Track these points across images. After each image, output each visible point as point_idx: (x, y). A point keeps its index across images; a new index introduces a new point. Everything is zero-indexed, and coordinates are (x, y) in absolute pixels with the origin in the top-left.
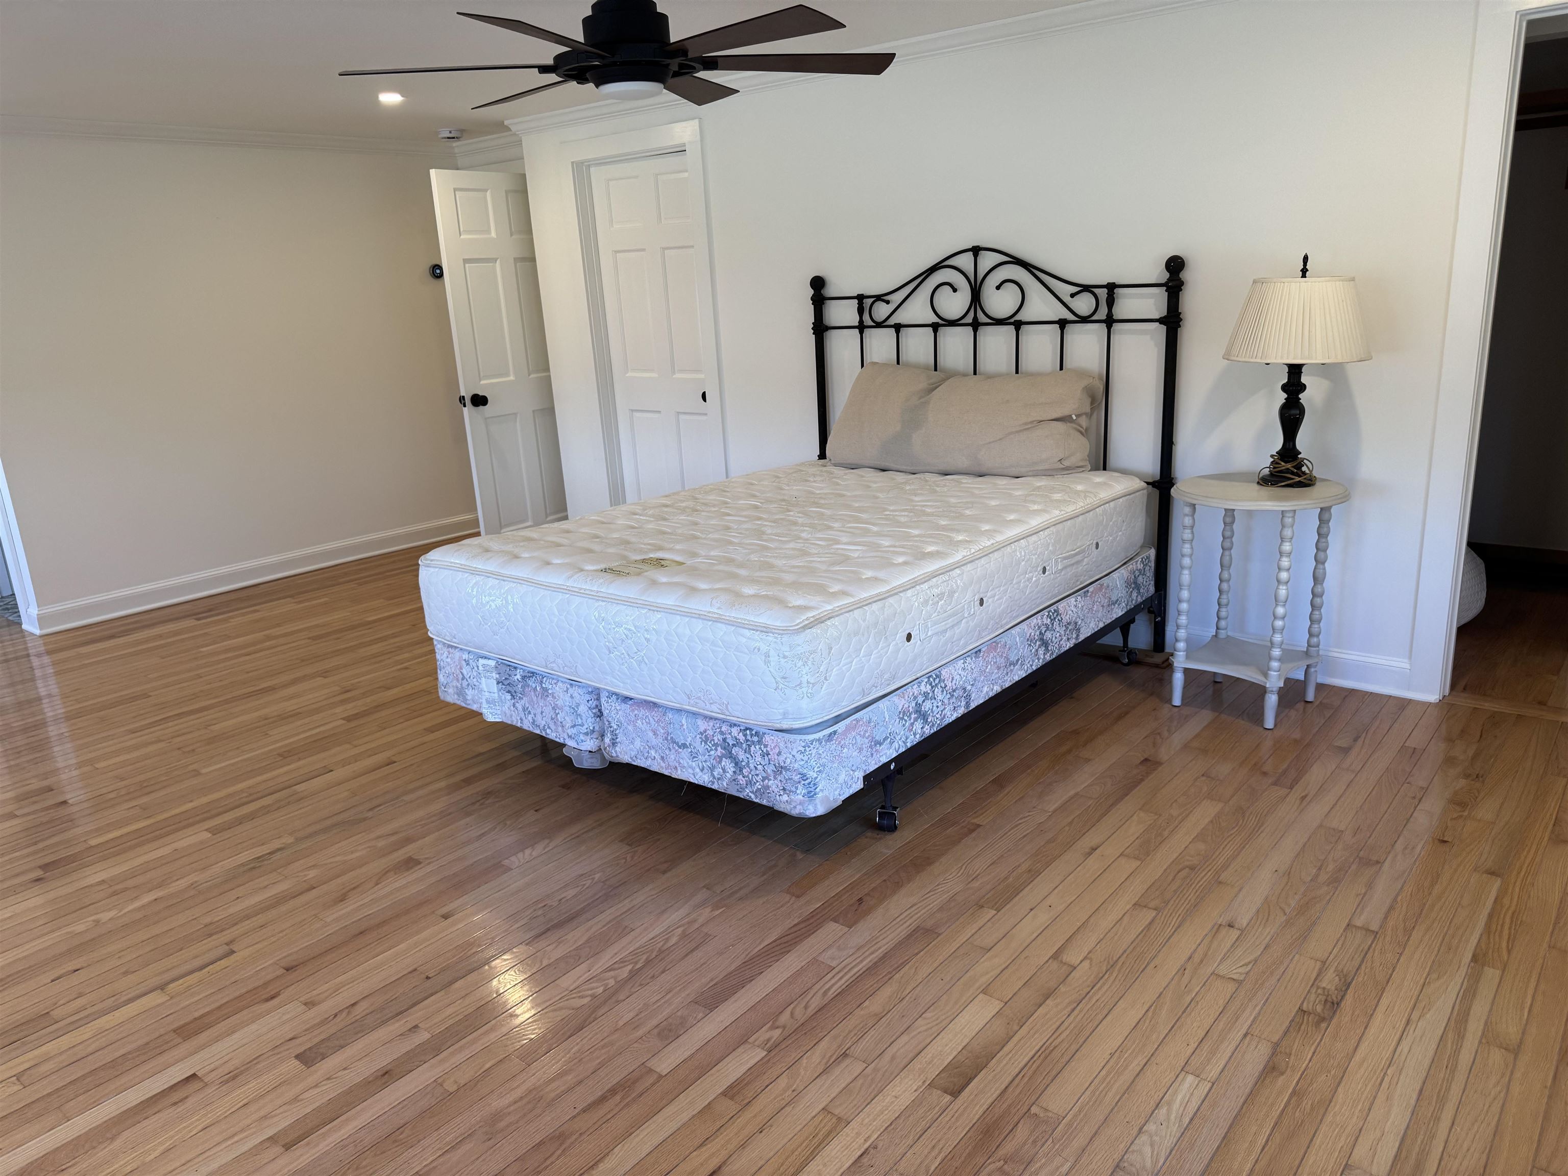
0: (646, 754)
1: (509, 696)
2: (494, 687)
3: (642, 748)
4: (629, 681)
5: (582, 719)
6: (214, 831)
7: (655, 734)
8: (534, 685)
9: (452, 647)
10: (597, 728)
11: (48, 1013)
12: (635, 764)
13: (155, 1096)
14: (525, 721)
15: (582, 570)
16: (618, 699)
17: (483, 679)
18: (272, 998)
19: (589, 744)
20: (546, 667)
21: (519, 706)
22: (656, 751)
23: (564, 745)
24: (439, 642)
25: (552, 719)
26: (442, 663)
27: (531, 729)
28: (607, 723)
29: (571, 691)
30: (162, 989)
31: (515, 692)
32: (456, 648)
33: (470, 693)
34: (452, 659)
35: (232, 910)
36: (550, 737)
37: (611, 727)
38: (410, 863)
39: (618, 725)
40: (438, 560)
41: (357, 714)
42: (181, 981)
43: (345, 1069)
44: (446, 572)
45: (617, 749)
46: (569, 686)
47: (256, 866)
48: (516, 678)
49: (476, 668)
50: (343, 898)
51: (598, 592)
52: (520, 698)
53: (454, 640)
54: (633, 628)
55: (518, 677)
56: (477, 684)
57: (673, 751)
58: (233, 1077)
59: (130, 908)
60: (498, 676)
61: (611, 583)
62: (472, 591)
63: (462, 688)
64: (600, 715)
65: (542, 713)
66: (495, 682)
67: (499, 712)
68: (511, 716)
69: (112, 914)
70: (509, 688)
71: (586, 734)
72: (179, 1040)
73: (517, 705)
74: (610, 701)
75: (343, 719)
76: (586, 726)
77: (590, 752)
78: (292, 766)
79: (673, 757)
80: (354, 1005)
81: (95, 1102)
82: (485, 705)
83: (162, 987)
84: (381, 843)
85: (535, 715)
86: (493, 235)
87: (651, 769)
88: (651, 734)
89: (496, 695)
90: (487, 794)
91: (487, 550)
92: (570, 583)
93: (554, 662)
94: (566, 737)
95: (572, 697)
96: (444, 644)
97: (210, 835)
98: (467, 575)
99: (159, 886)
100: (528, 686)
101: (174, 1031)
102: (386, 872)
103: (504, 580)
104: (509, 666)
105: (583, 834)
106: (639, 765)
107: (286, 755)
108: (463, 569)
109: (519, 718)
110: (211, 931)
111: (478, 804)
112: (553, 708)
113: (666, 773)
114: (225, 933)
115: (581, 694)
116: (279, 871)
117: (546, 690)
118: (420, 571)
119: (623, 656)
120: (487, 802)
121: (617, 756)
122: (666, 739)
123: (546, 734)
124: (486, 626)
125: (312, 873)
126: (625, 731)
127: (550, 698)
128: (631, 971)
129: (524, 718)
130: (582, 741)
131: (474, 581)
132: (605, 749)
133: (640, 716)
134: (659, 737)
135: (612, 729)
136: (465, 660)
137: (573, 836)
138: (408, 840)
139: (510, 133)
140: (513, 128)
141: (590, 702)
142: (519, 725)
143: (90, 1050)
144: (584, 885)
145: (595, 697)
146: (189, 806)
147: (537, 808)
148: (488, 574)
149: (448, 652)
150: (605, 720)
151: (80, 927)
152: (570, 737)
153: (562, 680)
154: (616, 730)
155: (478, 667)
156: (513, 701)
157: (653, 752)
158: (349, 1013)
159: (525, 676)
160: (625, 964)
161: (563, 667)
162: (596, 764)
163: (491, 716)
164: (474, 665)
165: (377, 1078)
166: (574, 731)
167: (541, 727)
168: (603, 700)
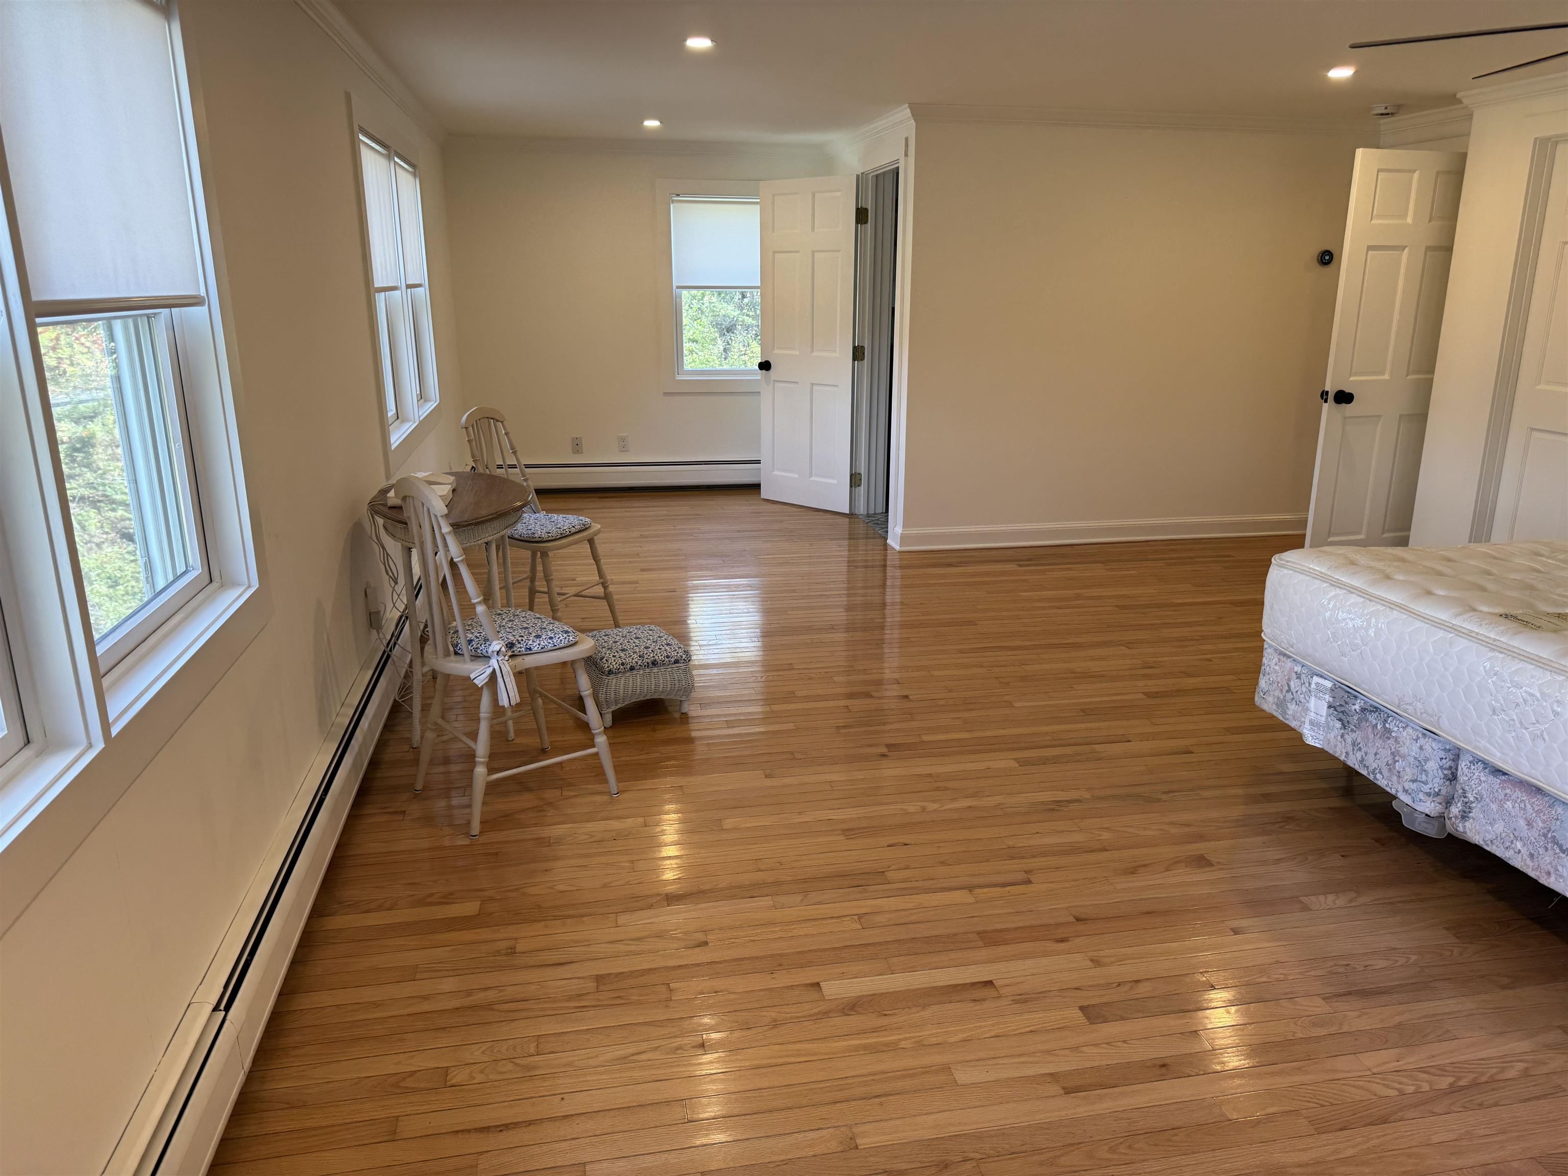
0: (1508, 844)
1: (1338, 725)
2: (1324, 710)
3: (1504, 835)
4: (1511, 754)
5: (1427, 776)
6: (1023, 763)
7: (1529, 824)
8: (1374, 722)
9: (1285, 655)
10: (1443, 792)
11: (883, 872)
12: (1488, 849)
13: (958, 985)
14: (1351, 756)
15: (1474, 610)
16: (1485, 768)
17: (1313, 698)
18: (1062, 940)
19: (1429, 807)
20: (1399, 707)
21: (1349, 739)
22: (1524, 845)
23: (1394, 797)
24: (1270, 646)
25: (1387, 764)
26: (1268, 669)
27: (1356, 767)
28: (1461, 791)
29: (1422, 741)
30: (970, 891)
31: (1348, 722)
32: (1289, 657)
33: (1292, 708)
34: (1281, 667)
35: (1032, 842)
36: (1379, 783)
37: (1465, 797)
38: (1201, 862)
39: (1477, 799)
40: (1294, 563)
41: (1157, 693)
42: (986, 890)
43: (1124, 1042)
44: (1301, 577)
45: (1467, 824)
46: (1420, 735)
47: (1054, 808)
48: (1353, 707)
49: (1307, 684)
50: (1133, 871)
51: (1495, 640)
52: (1352, 731)
53: (1291, 649)
54: (1538, 695)
55: (1357, 707)
56: (1303, 700)
57: (1550, 852)
58: (1024, 1000)
59: (949, 806)
60: (1331, 699)
61: (1517, 633)
62: (1329, 603)
63: (1285, 700)
64: (1452, 778)
65: (1376, 754)
66: (1326, 705)
67: (1321, 737)
68: (1335, 746)
69: (935, 806)
70: (1341, 715)
71: (1429, 794)
72: (981, 943)
73: (1346, 736)
74: (1473, 767)
75: (1144, 693)
76: (1430, 786)
77: (1427, 815)
78: (1093, 725)
79: (1548, 859)
80: (1137, 981)
81: (912, 967)
82: (1307, 725)
83: (971, 888)
84: (1174, 830)
85: (1366, 754)
86: (1409, 220)
87: (1510, 862)
88: (1522, 823)
89: (1323, 719)
90: (1288, 819)
91: (1353, 563)
92: (1457, 622)
93: (1411, 704)
94: (1400, 789)
95: (1421, 748)
96: (1276, 650)
97: (1018, 765)
98: (1325, 585)
99: (973, 796)
100: (1367, 720)
101: (978, 933)
102: (1176, 862)
103: (1370, 600)
104: (1348, 692)
105: (1399, 902)
106: (1493, 852)
107: (1087, 713)
108: (1323, 578)
109: (1344, 751)
110: (1013, 854)
111: (1277, 826)
112: (1392, 754)
113: (1532, 874)
114: (1024, 861)
115: (1435, 748)
116: (1074, 821)
117: (1389, 731)
118: (1270, 569)
119: (1512, 723)
120: (1287, 827)
121: (1465, 832)
122: (1545, 836)
123: (1375, 778)
124: (1336, 645)
125: (1106, 835)
126: (1485, 808)
127: (1391, 741)
128: (1451, 1085)
129: (1351, 753)
130: (1421, 800)
131: (1333, 594)
132: (1450, 819)
133: (1513, 797)
134: (1534, 830)
135: (1466, 800)
136: (1296, 673)
137: (1386, 901)
138: (1202, 838)
139: (1460, 106)
140: (1465, 101)
141: (1444, 761)
142: (1342, 758)
143: (913, 918)
144: (1397, 961)
145: (1452, 757)
146: (1003, 732)
147: (1344, 854)
148: (1352, 590)
149: (1279, 659)
150: (1458, 787)
151: (911, 808)
152: (1405, 791)
153: (1413, 726)
154: (1472, 802)
155: (1310, 684)
156: (1343, 731)
157: (1519, 845)
158: (1131, 988)
159: (1365, 709)
160: (1445, 1073)
161: (1422, 713)
162: (1431, 831)
163: (1312, 738)
164: (1306, 681)
165: (1154, 1066)
166: (1414, 786)
167: (1371, 769)
168: (1463, 764)
